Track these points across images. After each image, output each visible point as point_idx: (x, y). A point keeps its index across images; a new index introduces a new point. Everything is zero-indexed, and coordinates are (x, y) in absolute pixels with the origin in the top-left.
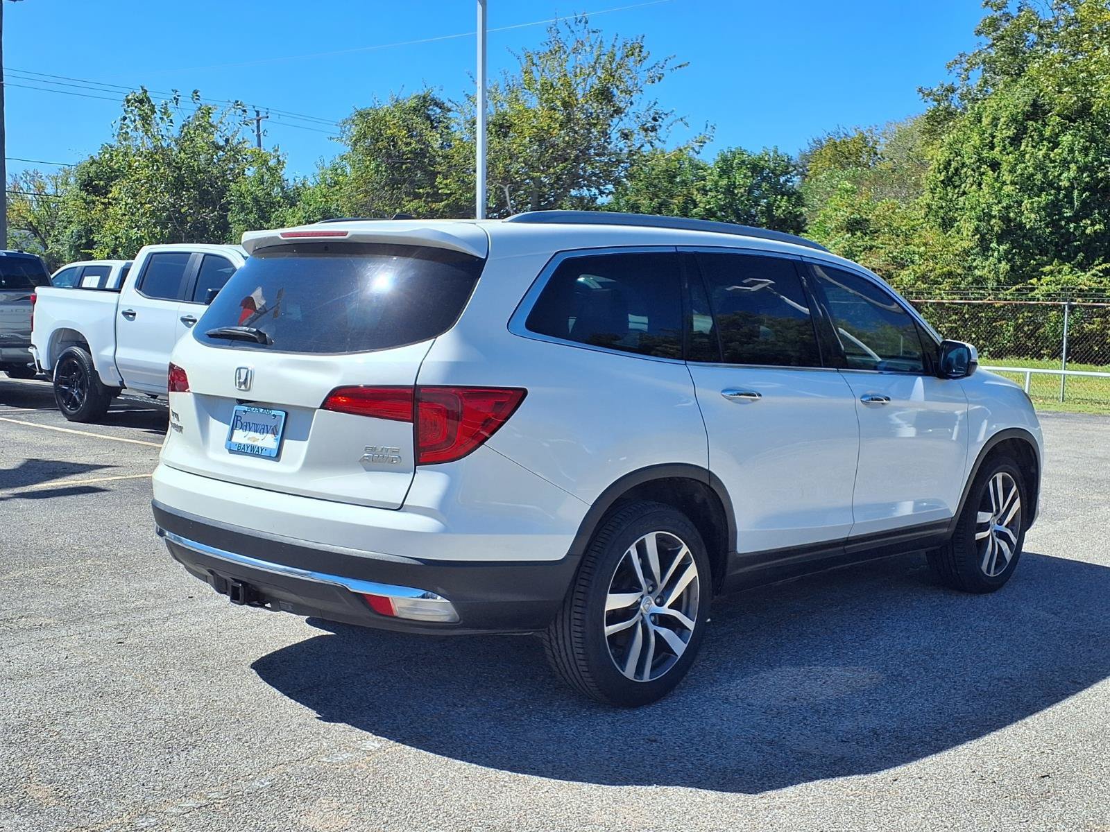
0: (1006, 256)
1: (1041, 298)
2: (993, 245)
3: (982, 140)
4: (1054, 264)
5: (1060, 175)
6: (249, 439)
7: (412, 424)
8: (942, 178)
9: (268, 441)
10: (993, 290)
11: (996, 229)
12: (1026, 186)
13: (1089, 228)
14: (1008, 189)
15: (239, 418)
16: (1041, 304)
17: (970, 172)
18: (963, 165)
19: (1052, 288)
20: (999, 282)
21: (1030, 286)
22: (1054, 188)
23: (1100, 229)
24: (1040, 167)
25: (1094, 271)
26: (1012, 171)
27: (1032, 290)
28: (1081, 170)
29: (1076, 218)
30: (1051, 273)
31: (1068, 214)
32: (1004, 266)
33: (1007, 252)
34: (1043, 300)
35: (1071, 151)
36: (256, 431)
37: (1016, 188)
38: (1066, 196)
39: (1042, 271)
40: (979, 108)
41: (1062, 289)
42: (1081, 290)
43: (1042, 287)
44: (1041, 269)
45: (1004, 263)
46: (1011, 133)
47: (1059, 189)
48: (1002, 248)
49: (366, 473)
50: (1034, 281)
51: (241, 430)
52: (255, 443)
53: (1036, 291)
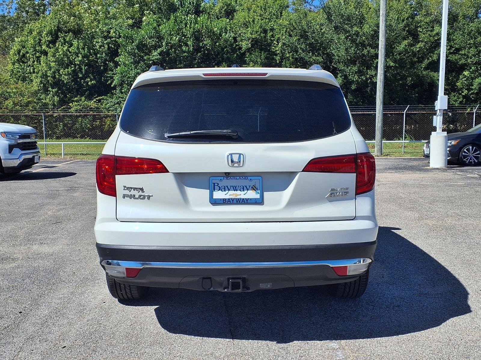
0: (56, 94)
1: (74, 112)
2: (50, 89)
3: (35, 41)
4: (78, 97)
5: (75, 58)
6: (230, 195)
7: (355, 174)
8: (17, 58)
9: (251, 194)
10: (51, 109)
11: (50, 82)
12: (61, 63)
13: (90, 82)
14: (53, 64)
15: (216, 184)
16: (74, 115)
17: (31, 56)
18: (27, 53)
19: (79, 107)
20: (54, 105)
21: (69, 107)
22: (73, 65)
23: (94, 83)
24: (65, 55)
25: (95, 100)
26: (54, 56)
27: (70, 108)
28: (83, 57)
29: (84, 78)
30: (77, 101)
31: (81, 76)
32: (56, 98)
33: (57, 92)
34: (75, 113)
35: (78, 48)
36: (235, 190)
37: (56, 64)
38: (78, 68)
39: (73, 100)
40: (31, 27)
41: (82, 108)
42: (91, 108)
43: (74, 107)
44: (72, 99)
45: (56, 97)
46: (50, 39)
47: (75, 65)
48: (54, 90)
49: (329, 203)
50: (71, 104)
51: (220, 191)
52: (238, 197)
53: (72, 109)
